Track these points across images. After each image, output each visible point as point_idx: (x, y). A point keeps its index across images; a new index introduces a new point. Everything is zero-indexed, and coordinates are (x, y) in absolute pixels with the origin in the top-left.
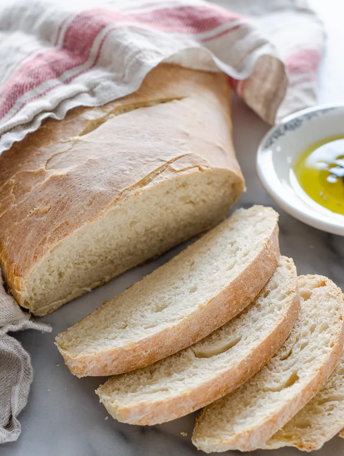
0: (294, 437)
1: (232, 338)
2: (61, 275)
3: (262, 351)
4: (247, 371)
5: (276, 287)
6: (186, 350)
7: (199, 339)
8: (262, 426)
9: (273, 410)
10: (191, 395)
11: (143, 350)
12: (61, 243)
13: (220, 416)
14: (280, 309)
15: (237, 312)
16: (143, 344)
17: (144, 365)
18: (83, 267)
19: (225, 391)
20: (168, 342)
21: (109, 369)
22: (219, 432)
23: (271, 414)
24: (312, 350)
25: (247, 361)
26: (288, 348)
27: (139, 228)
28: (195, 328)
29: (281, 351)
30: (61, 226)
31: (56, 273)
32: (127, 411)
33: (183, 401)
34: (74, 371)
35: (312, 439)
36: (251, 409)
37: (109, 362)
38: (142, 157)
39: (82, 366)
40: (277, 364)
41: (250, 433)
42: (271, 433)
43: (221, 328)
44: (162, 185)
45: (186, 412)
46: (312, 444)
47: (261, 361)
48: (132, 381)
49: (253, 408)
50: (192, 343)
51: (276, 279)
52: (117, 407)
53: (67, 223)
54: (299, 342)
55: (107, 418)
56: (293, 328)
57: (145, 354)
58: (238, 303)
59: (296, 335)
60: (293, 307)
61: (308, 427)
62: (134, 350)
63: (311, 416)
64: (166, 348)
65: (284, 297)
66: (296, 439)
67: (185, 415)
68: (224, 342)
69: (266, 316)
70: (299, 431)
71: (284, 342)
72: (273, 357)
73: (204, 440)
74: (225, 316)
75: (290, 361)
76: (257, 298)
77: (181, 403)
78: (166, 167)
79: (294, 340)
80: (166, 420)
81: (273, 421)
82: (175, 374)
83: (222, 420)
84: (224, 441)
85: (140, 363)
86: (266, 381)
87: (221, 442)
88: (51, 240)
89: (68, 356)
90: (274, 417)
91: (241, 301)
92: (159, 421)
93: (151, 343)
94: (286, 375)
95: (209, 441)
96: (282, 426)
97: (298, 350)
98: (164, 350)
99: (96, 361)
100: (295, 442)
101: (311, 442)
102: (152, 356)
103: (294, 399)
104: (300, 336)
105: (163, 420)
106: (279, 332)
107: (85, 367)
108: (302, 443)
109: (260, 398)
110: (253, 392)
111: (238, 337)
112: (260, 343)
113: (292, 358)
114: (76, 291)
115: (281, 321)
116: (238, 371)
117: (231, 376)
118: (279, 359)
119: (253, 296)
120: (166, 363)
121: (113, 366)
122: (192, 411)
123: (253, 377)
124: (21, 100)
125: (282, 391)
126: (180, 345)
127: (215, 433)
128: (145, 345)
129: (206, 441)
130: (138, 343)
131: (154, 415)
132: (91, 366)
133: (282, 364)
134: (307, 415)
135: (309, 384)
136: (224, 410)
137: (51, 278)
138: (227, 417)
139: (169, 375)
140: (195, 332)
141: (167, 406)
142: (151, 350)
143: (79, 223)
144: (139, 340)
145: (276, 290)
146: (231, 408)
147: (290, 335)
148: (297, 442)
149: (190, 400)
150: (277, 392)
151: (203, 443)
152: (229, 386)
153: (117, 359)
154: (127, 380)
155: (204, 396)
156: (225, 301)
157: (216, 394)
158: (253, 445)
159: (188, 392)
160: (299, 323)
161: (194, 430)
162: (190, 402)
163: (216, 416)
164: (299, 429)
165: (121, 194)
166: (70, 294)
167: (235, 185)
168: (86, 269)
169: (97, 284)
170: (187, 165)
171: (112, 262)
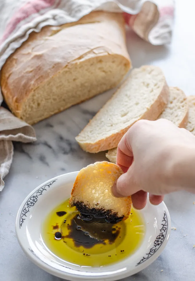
2: (38, 104)
18: (50, 101)
27: (78, 83)
30: (39, 78)
38: (80, 46)
44: (89, 60)
78: (91, 51)
114: (46, 114)
124: (19, 25)
137: (34, 106)
153: (115, 139)
165: (69, 63)
166: (43, 115)
167: (126, 65)
168: (51, 103)
169: (56, 111)
170: (102, 51)
171: (64, 100)
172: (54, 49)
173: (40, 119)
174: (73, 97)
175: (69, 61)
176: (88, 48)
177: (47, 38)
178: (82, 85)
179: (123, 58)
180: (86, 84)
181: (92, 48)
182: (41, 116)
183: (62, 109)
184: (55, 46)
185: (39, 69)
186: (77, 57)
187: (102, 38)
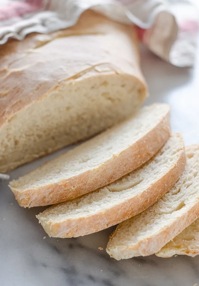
0: (182, 246)
1: (136, 180)
2: (16, 143)
3: (158, 186)
4: (147, 201)
5: (169, 148)
6: (103, 188)
7: (113, 181)
8: (158, 235)
9: (166, 224)
10: (105, 214)
11: (71, 185)
12: (16, 116)
13: (127, 233)
14: (171, 160)
15: (140, 163)
16: (72, 181)
17: (72, 198)
18: (32, 138)
19: (131, 214)
20: (90, 181)
21: (47, 200)
22: (126, 241)
23: (165, 226)
24: (195, 187)
25: (148, 192)
26: (178, 187)
27: (73, 112)
28: (110, 172)
29: (172, 189)
30: (16, 104)
31: (12, 141)
32: (58, 226)
33: (99, 218)
34: (22, 202)
35: (196, 247)
36: (150, 226)
37: (47, 194)
38: (76, 61)
39: (27, 198)
40: (169, 197)
41: (150, 240)
42: (165, 242)
43: (128, 174)
44: (89, 80)
45: (102, 228)
46: (196, 250)
47: (158, 195)
48: (63, 208)
49: (152, 225)
50: (108, 183)
51: (169, 143)
52: (51, 223)
53: (20, 101)
54: (185, 183)
55: (45, 238)
56: (181, 175)
57: (73, 188)
58: (141, 157)
59: (183, 179)
60: (181, 159)
61: (193, 240)
62: (65, 186)
63: (195, 233)
64: (88, 185)
65: (175, 153)
66: (184, 247)
67: (101, 230)
68: (131, 183)
69: (162, 165)
70: (186, 243)
71: (175, 184)
72: (167, 193)
73: (115, 248)
74: (132, 165)
75: (179, 195)
76: (155, 156)
77: (98, 220)
78: (93, 68)
79: (182, 182)
80: (87, 233)
81: (166, 232)
82: (94, 202)
83: (128, 235)
84: (130, 247)
85: (70, 195)
86: (161, 208)
87: (127, 248)
88: (9, 113)
89: (18, 192)
90: (167, 229)
91: (144, 155)
92: (82, 233)
93: (77, 180)
94: (176, 203)
95: (118, 248)
96: (173, 238)
97: (185, 188)
98: (87, 187)
99: (38, 193)
100: (183, 249)
101: (195, 249)
102: (78, 190)
103: (182, 217)
104: (186, 179)
105: (84, 233)
106: (171, 175)
107: (29, 199)
108: (188, 250)
109: (156, 218)
110: (152, 216)
111: (141, 179)
112: (157, 180)
113: (181, 193)
114: (27, 157)
115: (173, 167)
116: (141, 199)
117: (136, 202)
118: (171, 194)
119: (153, 153)
120: (88, 197)
121: (49, 197)
122: (106, 227)
123: (152, 206)
125: (173, 213)
126: (99, 184)
127: (123, 242)
128: (73, 181)
129: (116, 248)
130: (68, 180)
131: (78, 229)
132: (33, 198)
133: (173, 197)
134: (192, 232)
135: (193, 207)
136: (130, 229)
137: (9, 144)
138: (132, 233)
139: (90, 203)
140: (110, 175)
141: (88, 221)
142: (78, 186)
143: (29, 101)
144: (69, 178)
145: (169, 150)
146: (135, 227)
147: (179, 179)
148: (185, 250)
149: (105, 218)
150: (170, 214)
151: (114, 250)
152: (134, 210)
153: (52, 192)
154: (59, 208)
155: (115, 216)
156: (132, 154)
157: (124, 215)
158: (151, 250)
159: (103, 212)
160: (185, 172)
161: (108, 244)
162: (105, 220)
163: (124, 233)
164: (186, 241)
165: (59, 83)
166: (23, 158)
167: (141, 91)
168: (35, 141)
169: (43, 153)
170: (107, 69)
171: (53, 138)
172: (39, 65)
173: (19, 163)
174: (67, 134)
175: (59, 81)
176: (88, 64)
177: (31, 50)
178: (79, 118)
179: (137, 81)
180: (85, 117)
181: (94, 64)
182: (19, 160)
183: (50, 150)
184: (41, 60)
185: (18, 92)
186: (72, 74)
187: (107, 52)
